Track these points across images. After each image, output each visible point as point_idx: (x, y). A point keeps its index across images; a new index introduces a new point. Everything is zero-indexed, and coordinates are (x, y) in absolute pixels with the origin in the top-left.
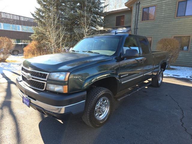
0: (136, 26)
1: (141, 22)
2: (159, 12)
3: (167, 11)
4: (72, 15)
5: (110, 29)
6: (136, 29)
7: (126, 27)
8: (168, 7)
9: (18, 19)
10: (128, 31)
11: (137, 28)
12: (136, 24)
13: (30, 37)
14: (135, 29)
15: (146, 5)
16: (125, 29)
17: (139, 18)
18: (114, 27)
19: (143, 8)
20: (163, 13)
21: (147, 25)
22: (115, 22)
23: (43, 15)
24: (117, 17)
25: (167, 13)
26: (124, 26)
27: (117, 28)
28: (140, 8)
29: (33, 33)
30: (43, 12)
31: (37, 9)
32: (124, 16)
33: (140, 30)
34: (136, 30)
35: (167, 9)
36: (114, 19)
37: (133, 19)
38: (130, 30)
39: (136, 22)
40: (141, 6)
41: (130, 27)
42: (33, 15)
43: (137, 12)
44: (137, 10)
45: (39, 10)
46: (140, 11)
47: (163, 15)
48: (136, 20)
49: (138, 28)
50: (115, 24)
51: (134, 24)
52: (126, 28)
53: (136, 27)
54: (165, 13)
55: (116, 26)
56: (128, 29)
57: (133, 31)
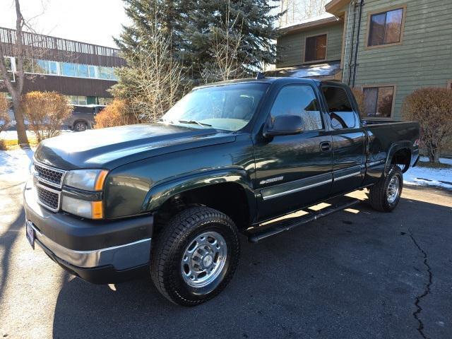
0: (353, 59)
1: (366, 50)
2: (413, 23)
3: (434, 20)
4: (199, 39)
5: (291, 68)
6: (353, 66)
7: (330, 63)
8: (437, 9)
9: (92, 53)
10: (333, 73)
11: (356, 65)
12: (354, 54)
13: (109, 90)
14: (350, 67)
15: (378, 8)
16: (327, 67)
17: (360, 41)
18: (300, 63)
19: (372, 16)
20: (423, 26)
21: (383, 55)
22: (302, 51)
23: (139, 41)
24: (308, 39)
25: (433, 24)
26: (325, 60)
27: (307, 66)
28: (364, 15)
29: (116, 83)
30: (138, 35)
31: (125, 28)
32: (326, 35)
33: (363, 69)
34: (353, 70)
35: (433, 14)
36: (300, 45)
37: (347, 43)
38: (339, 69)
39: (354, 50)
40: (367, 10)
41: (339, 61)
42: (117, 42)
43: (357, 25)
44: (357, 20)
45: (130, 31)
46: (363, 23)
47: (422, 31)
48: (355, 46)
49: (358, 65)
50: (304, 57)
51: (349, 55)
52: (330, 65)
53: (353, 62)
54: (428, 25)
55: (306, 61)
56: (335, 67)
57: (346, 71)
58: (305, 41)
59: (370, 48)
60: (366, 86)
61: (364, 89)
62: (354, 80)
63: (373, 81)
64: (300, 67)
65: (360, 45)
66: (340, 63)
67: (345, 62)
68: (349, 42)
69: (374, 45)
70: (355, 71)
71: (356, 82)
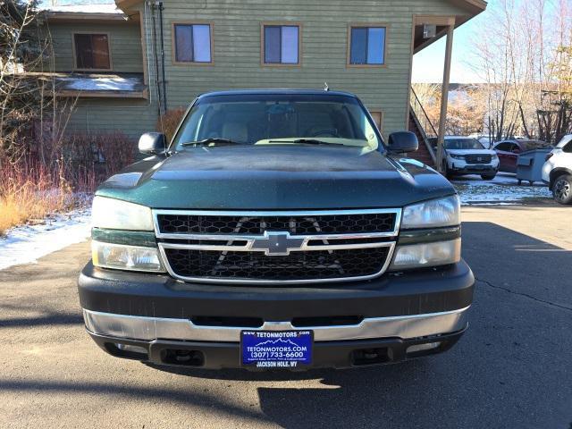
1: (174, 65)
2: (222, 44)
3: (241, 44)
5: (58, 75)
6: (162, 83)
7: (121, 75)
8: (243, 34)
11: (164, 82)
12: (160, 68)
14: (158, 84)
15: (183, 17)
16: (119, 79)
17: (166, 53)
19: (176, 25)
20: (232, 49)
21: (195, 74)
24: (77, 36)
25: (241, 49)
26: (111, 70)
28: (165, 22)
32: (105, 35)
33: (174, 89)
34: (162, 88)
35: (239, 38)
39: (160, 63)
40: (169, 16)
41: (139, 74)
43: (158, 32)
44: (158, 26)
46: (166, 32)
47: (233, 55)
48: (160, 58)
49: (167, 82)
50: (75, 61)
51: (154, 68)
53: (161, 79)
54: (236, 49)
55: (79, 67)
56: (133, 81)
57: (152, 88)
58: (73, 37)
59: (178, 63)
62: (165, 101)
65: (166, 58)
66: (142, 77)
67: (150, 77)
68: (152, 52)
69: (182, 61)
70: (164, 88)
71: (168, 103)
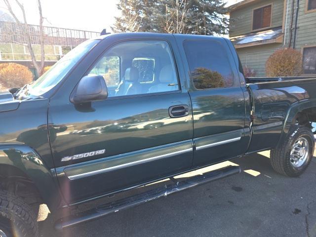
0: (294, 22)
1: (306, 14)
5: (241, 36)
6: (294, 30)
7: (274, 29)
10: (274, 37)
11: (296, 28)
12: (294, 19)
14: (291, 31)
16: (271, 32)
17: (301, 6)
18: (249, 32)
22: (250, 22)
24: (255, 11)
26: (271, 27)
27: (255, 33)
32: (270, 6)
33: (303, 32)
34: (293, 33)
37: (288, 9)
38: (281, 34)
39: (295, 15)
41: (281, 27)
42: (112, 28)
45: (119, 20)
48: (295, 11)
49: (299, 28)
51: (290, 20)
53: (294, 26)
55: (253, 30)
56: (277, 32)
57: (287, 34)
58: (253, 12)
59: (310, 11)
60: (307, 46)
61: (305, 49)
62: (295, 42)
63: (312, 41)
64: (248, 35)
65: (300, 10)
66: (281, 29)
67: (286, 26)
68: (290, 9)
69: (314, 9)
70: (295, 33)
